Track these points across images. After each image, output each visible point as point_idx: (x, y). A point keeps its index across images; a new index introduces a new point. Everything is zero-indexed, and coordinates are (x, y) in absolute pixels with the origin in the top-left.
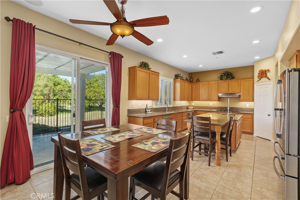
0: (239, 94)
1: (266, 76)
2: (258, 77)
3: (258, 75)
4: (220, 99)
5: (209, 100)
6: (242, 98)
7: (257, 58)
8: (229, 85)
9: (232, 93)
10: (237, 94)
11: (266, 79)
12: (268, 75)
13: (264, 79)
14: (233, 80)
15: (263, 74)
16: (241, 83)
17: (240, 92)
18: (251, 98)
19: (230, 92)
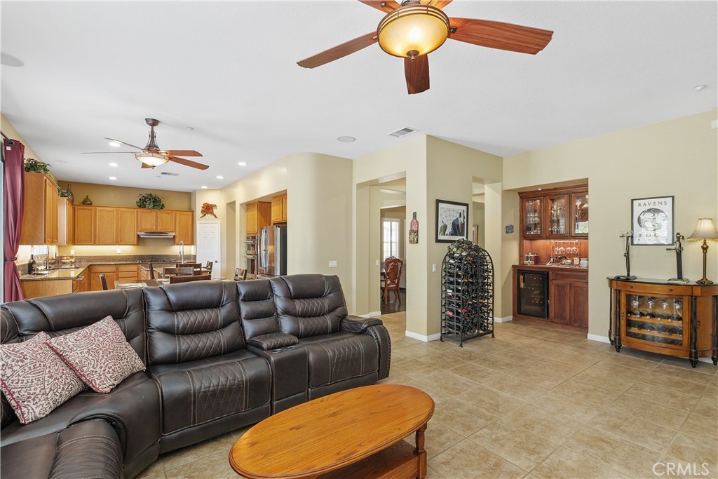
0: (174, 234)
1: (212, 213)
2: (202, 211)
3: (201, 209)
4: (140, 241)
5: (118, 242)
6: (177, 240)
7: (204, 187)
8: (157, 217)
9: (162, 231)
10: (170, 234)
11: (212, 216)
12: (215, 211)
13: (208, 216)
14: (162, 211)
15: (208, 209)
16: (176, 216)
17: (175, 230)
18: (190, 240)
19: (159, 230)
